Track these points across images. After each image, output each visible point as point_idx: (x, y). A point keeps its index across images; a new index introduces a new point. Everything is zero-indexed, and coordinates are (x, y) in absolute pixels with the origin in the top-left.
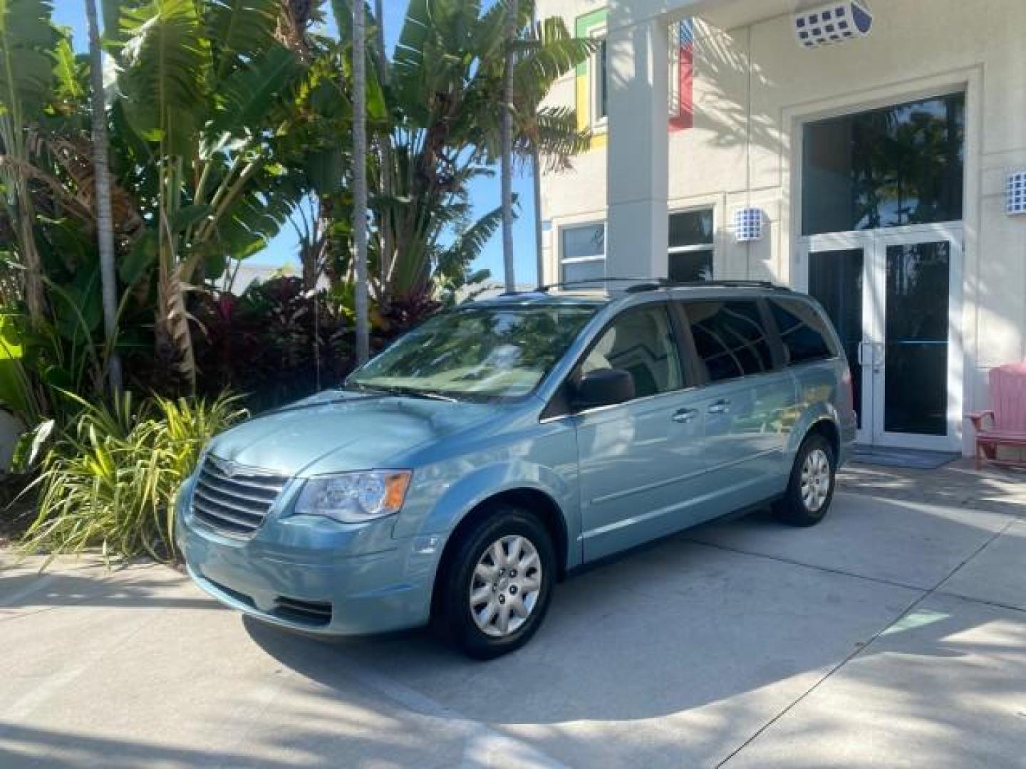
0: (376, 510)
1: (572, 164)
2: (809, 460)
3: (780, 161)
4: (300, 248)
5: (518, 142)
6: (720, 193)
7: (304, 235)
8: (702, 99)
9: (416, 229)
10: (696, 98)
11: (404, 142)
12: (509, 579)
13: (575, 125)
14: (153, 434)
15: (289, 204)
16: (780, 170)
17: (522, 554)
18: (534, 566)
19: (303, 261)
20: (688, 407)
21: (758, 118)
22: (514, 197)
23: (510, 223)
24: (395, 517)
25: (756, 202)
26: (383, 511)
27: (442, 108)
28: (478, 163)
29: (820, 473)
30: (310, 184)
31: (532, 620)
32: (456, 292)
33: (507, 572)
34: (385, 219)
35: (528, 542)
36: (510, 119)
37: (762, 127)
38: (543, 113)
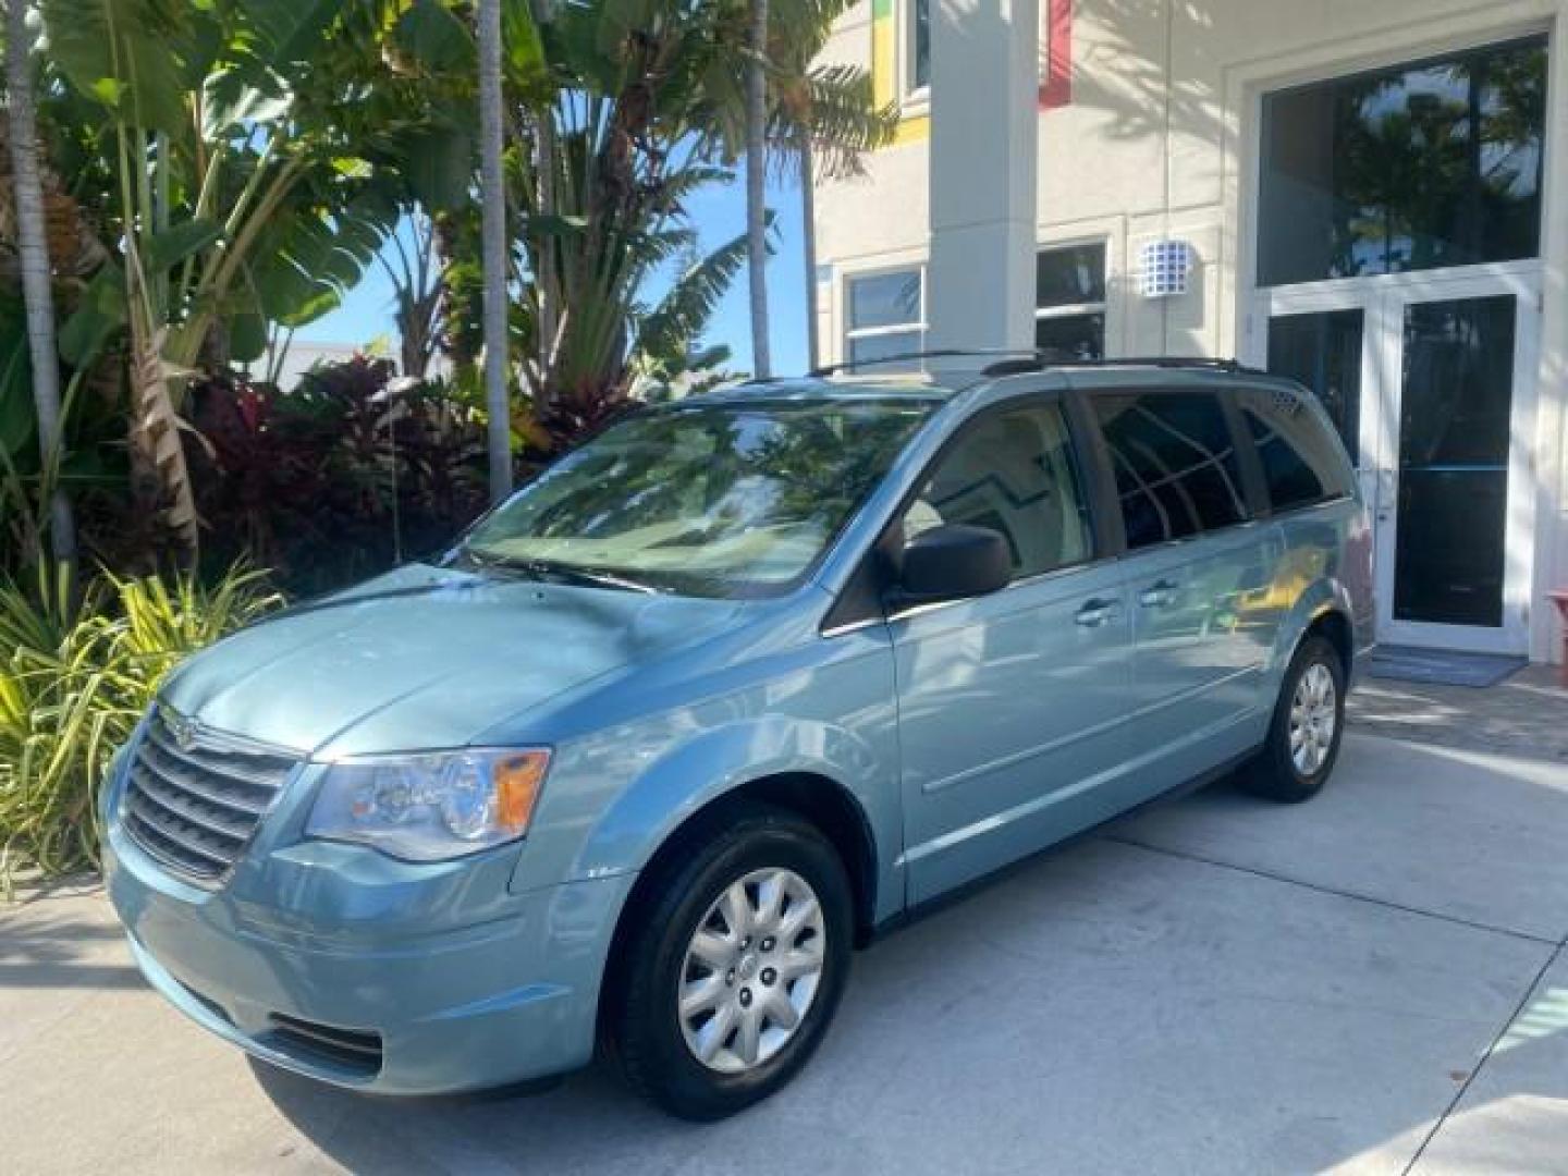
0: (476, 835)
1: (864, 166)
2: (1303, 684)
3: (1222, 159)
4: (396, 307)
5: (775, 128)
6: (1114, 215)
7: (403, 284)
8: (1089, 54)
9: (600, 272)
10: (1077, 52)
11: (580, 126)
12: (762, 955)
13: (869, 98)
14: (105, 642)
15: (376, 230)
16: (1222, 175)
17: (786, 902)
18: (810, 925)
19: (403, 330)
20: (1103, 596)
21: (1185, 86)
22: (770, 215)
23: (762, 263)
24: (516, 847)
25: (1180, 230)
26: (490, 836)
27: (643, 57)
28: (706, 159)
29: (1320, 705)
30: (410, 195)
31: (806, 1032)
32: (672, 385)
33: (756, 942)
34: (546, 259)
35: (797, 878)
36: (761, 79)
37: (1193, 101)
38: (817, 78)
